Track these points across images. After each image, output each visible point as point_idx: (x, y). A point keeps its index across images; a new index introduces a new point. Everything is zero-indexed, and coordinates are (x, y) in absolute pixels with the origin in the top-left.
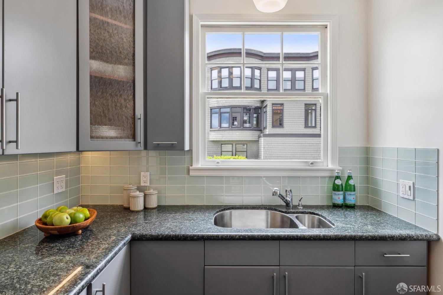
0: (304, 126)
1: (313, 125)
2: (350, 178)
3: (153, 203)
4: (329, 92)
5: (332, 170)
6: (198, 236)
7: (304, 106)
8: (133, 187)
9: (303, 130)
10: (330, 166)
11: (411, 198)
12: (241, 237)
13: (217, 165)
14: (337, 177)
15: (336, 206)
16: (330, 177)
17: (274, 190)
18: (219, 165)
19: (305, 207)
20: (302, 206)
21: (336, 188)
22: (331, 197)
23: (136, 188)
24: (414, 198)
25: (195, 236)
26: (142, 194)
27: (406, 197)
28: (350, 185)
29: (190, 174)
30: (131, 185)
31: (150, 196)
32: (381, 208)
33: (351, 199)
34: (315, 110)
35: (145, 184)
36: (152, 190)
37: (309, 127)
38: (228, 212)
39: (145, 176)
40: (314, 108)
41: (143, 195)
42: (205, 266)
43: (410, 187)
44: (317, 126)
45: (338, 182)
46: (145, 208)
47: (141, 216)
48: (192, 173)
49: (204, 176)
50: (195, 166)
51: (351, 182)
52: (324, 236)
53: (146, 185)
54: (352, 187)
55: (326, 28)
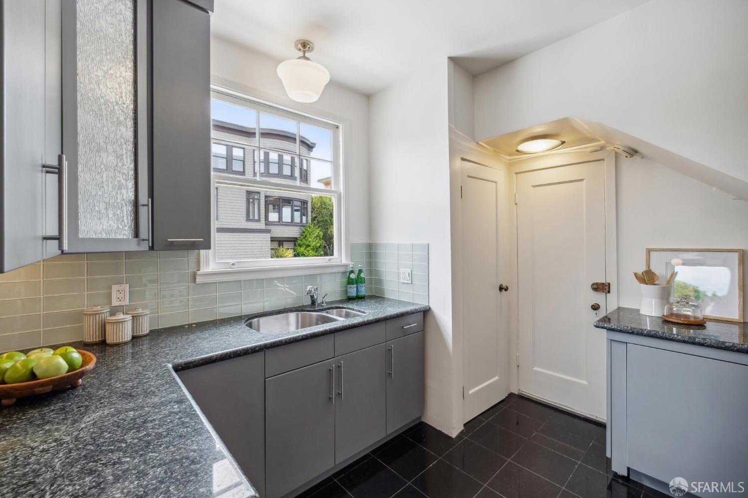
0: (245, 219)
1: (256, 218)
2: (360, 271)
3: (145, 329)
4: (342, 191)
5: (346, 266)
6: (260, 346)
7: (245, 194)
8: (102, 309)
9: (243, 224)
10: (344, 261)
11: (410, 282)
12: (304, 337)
13: (232, 267)
14: (352, 272)
15: (350, 299)
16: (345, 273)
17: (308, 289)
18: (235, 267)
19: (327, 303)
20: (326, 303)
21: (350, 282)
22: (346, 291)
23: (109, 310)
24: (412, 282)
25: (256, 347)
26: (129, 317)
27: (406, 282)
28: (362, 278)
29: (197, 280)
30: (99, 307)
31: (141, 318)
32: (384, 295)
33: (363, 291)
34: (259, 200)
35: (120, 302)
36: (141, 309)
37: (251, 220)
38: (255, 320)
39: (120, 291)
40: (256, 197)
41: (131, 318)
42: (265, 378)
43: (409, 273)
44: (261, 219)
45: (353, 276)
46: (134, 337)
47: (129, 350)
48: (199, 280)
49: (216, 283)
50: (203, 270)
51: (362, 275)
52: (368, 321)
53: (122, 303)
54: (363, 280)
55: (337, 128)
